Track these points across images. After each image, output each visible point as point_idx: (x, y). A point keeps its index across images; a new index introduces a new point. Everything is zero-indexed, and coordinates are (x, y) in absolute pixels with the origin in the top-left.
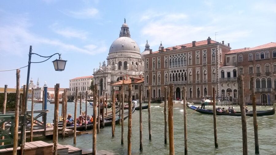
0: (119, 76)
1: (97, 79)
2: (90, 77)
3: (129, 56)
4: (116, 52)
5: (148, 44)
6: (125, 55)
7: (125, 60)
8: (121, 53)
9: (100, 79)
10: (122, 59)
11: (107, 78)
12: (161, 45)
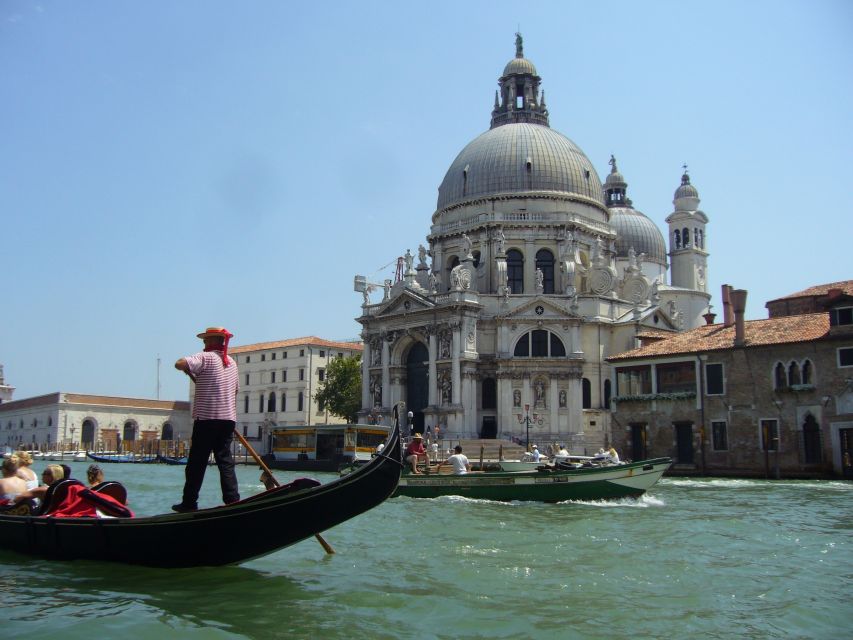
0: (528, 329)
1: (386, 344)
2: (310, 341)
3: (563, 219)
4: (493, 200)
5: (620, 172)
6: (545, 216)
7: (546, 239)
8: (521, 204)
9: (406, 341)
10: (527, 235)
11: (456, 336)
12: (685, 179)
